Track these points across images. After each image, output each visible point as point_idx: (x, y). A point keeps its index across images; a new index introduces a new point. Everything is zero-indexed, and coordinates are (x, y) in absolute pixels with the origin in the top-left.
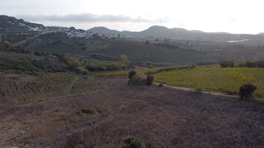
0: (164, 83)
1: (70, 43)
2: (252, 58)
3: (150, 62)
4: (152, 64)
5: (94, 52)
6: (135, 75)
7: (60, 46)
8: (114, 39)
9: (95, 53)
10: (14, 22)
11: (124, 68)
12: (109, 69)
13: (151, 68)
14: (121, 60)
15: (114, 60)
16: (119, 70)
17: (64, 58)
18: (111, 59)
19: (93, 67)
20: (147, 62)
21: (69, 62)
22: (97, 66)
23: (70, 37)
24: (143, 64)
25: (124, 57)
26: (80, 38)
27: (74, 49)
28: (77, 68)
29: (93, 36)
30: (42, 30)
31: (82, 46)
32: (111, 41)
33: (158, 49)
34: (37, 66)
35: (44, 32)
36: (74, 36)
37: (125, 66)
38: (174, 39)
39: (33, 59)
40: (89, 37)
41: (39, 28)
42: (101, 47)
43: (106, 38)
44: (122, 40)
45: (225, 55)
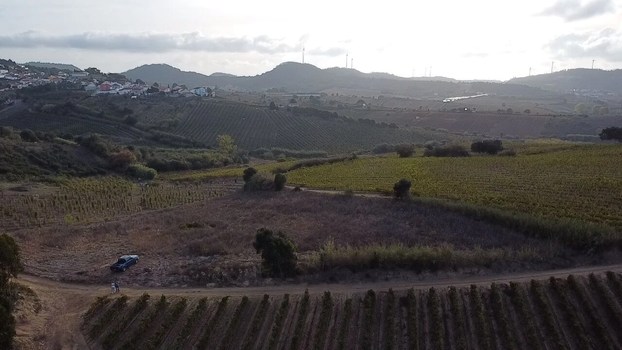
0: (303, 186)
1: (97, 110)
3: (280, 149)
4: (283, 152)
5: (155, 128)
6: (255, 175)
7: (72, 116)
8: (198, 98)
9: (158, 131)
11: (226, 163)
12: (196, 165)
13: (282, 161)
14: (218, 146)
15: (204, 146)
16: (217, 166)
17: (96, 145)
18: (195, 145)
19: (163, 162)
20: (273, 148)
21: (109, 153)
22: (170, 161)
23: (94, 95)
24: (265, 154)
25: (226, 139)
26: (118, 97)
27: (108, 123)
28: (131, 165)
29: (148, 91)
30: (17, 76)
31: (127, 116)
32: (193, 102)
33: (296, 119)
34: (41, 164)
35: (24, 83)
36: (103, 92)
37: (229, 158)
38: (333, 95)
39: (27, 149)
40: (139, 95)
41: (7, 71)
42: (170, 116)
43: (180, 97)
44: (217, 101)
45: (433, 130)
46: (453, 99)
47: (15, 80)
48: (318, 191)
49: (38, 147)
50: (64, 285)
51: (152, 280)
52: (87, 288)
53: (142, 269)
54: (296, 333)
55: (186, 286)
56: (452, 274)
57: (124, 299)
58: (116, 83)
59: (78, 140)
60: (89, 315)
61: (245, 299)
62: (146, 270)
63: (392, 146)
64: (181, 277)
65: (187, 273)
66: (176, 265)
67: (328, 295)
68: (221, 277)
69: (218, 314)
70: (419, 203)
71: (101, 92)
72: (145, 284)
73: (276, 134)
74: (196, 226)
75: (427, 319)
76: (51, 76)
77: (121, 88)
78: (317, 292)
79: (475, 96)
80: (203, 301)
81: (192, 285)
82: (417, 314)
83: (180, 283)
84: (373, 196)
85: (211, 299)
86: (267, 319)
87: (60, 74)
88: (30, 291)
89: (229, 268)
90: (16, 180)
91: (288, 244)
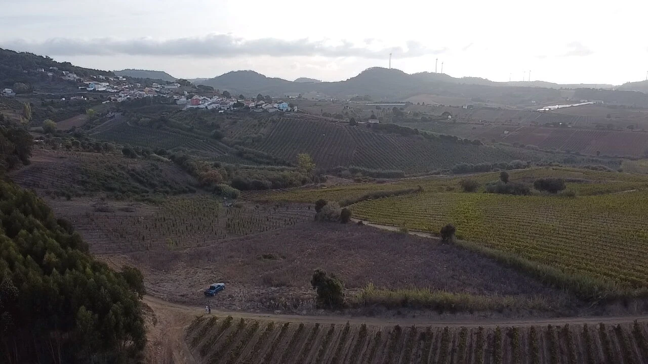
0: (365, 220)
1: (187, 124)
2: (578, 154)
3: (357, 168)
4: (360, 170)
5: (240, 144)
6: (324, 207)
7: (165, 129)
8: (281, 113)
9: (242, 147)
10: (51, 71)
11: (304, 182)
12: (276, 185)
13: (359, 181)
14: (297, 164)
15: (284, 163)
16: (295, 186)
17: (188, 164)
18: (276, 162)
20: (351, 167)
21: (198, 172)
22: (253, 180)
23: (185, 109)
24: (343, 172)
25: (305, 157)
26: (207, 112)
27: (197, 138)
28: (217, 185)
29: (235, 105)
30: (116, 89)
31: (214, 131)
32: (275, 118)
33: (375, 136)
34: (142, 182)
35: (123, 95)
36: (193, 106)
37: (307, 177)
38: (419, 104)
39: (129, 168)
40: (226, 109)
41: (108, 84)
42: (253, 132)
43: (263, 112)
44: (299, 116)
45: (522, 146)
46: (552, 107)
47: (114, 92)
48: (378, 226)
49: (138, 164)
50: (171, 304)
51: (234, 305)
52: (188, 308)
53: (227, 295)
54: (336, 354)
55: (259, 311)
56: (468, 316)
57: (214, 319)
58: (205, 97)
59: (172, 157)
60: (191, 329)
61: (301, 326)
62: (230, 296)
63: (472, 166)
64: (256, 303)
65: (261, 301)
66: (253, 293)
67: (364, 327)
68: (285, 306)
69: (280, 336)
70: (460, 247)
71: (191, 106)
72: (229, 308)
73: (355, 151)
74: (270, 257)
75: (438, 351)
76: (146, 88)
77: (209, 103)
78: (356, 323)
79: (578, 104)
80: (271, 326)
81: (263, 311)
82: (432, 347)
83: (255, 309)
84: (424, 235)
85: (277, 323)
86: (316, 343)
87: (155, 86)
88: (149, 308)
89: (292, 299)
90: (122, 199)
91: (337, 284)
